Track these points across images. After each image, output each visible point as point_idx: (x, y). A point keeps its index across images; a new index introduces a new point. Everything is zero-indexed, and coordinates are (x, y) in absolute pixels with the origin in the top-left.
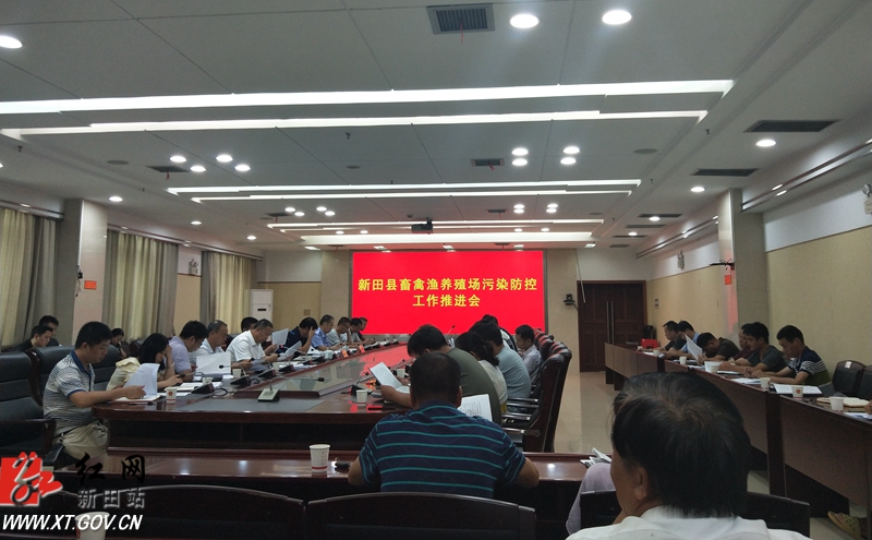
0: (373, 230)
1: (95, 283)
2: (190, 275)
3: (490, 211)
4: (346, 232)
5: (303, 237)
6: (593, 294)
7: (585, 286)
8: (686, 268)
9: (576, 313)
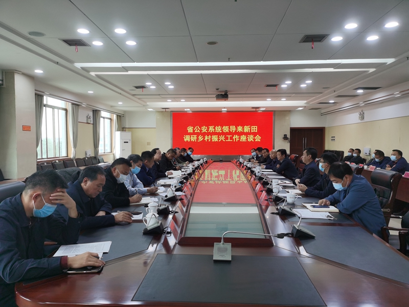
0: (189, 99)
1: (29, 127)
2: (87, 123)
3: (267, 86)
4: (173, 101)
5: (147, 103)
6: (297, 134)
7: (293, 130)
8: (366, 119)
9: (289, 144)
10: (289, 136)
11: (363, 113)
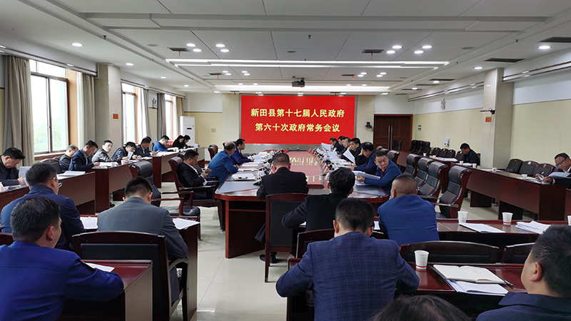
1: (117, 115)
2: (153, 108)
6: (382, 123)
7: (377, 117)
8: (447, 109)
9: (372, 133)
10: (372, 124)
11: (445, 102)
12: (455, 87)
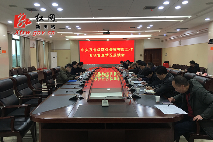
0: (88, 34)
1: (5, 51)
2: (33, 48)
3: (130, 28)
4: (80, 35)
5: (66, 36)
8: (182, 45)
11: (181, 41)
12: (188, 33)
